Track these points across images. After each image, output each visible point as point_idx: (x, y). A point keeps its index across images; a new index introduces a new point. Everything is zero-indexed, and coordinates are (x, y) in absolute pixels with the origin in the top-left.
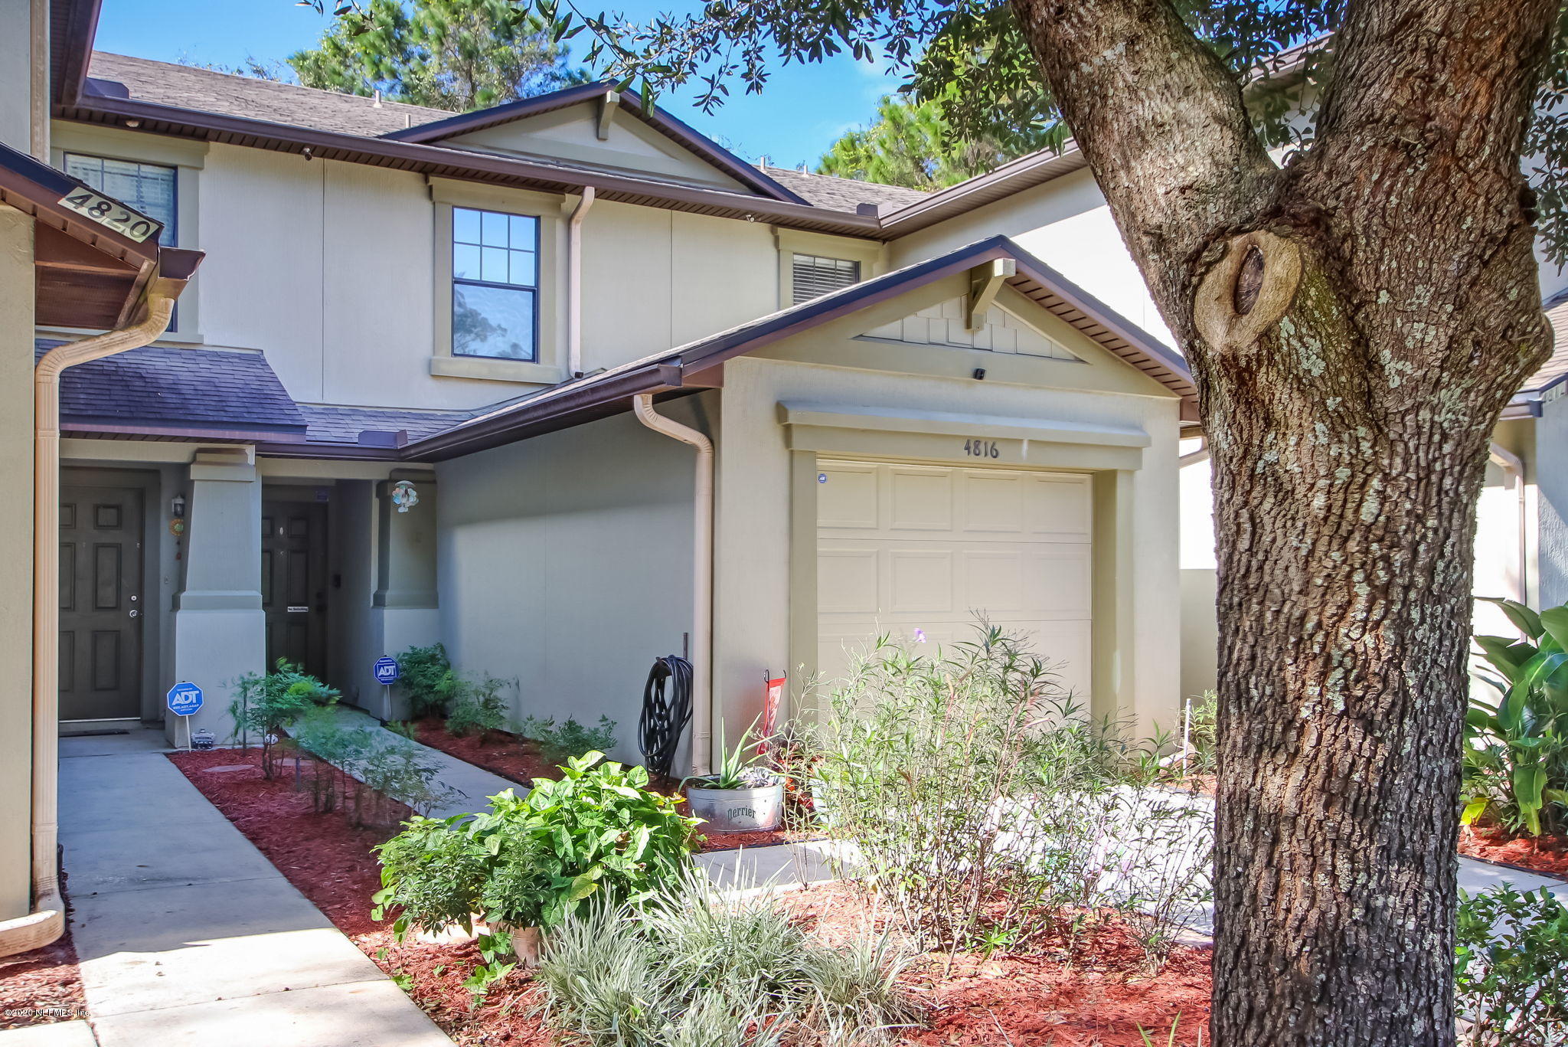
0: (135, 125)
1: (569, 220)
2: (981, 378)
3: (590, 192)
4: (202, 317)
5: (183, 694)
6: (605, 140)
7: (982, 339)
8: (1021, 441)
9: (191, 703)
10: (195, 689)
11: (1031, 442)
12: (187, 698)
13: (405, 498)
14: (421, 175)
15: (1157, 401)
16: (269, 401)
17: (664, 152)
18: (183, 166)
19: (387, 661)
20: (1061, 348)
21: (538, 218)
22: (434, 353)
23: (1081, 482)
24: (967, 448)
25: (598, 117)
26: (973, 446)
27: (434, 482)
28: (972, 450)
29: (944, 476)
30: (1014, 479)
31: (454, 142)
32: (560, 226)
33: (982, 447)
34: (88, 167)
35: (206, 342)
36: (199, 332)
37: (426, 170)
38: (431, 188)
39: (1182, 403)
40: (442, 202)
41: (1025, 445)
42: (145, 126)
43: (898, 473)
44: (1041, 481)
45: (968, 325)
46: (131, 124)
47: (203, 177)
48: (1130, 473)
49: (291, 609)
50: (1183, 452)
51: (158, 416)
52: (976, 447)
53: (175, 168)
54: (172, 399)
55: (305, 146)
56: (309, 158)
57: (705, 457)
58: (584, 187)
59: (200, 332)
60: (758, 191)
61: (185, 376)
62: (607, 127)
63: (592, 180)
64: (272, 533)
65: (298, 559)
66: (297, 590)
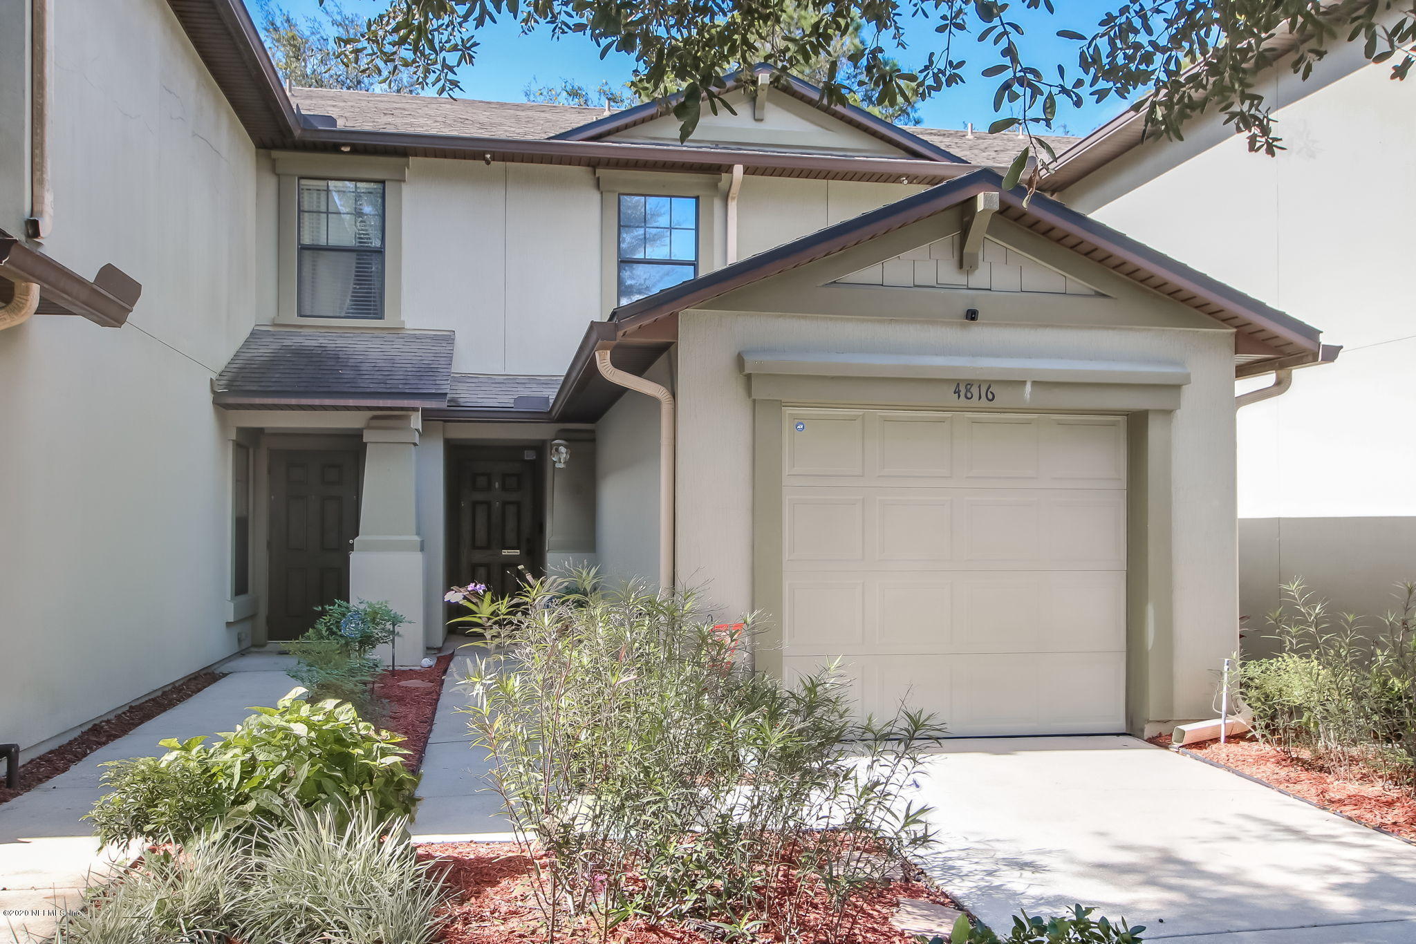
0: (347, 149)
1: (726, 199)
2: (973, 319)
3: (738, 170)
4: (404, 306)
6: (762, 120)
7: (980, 278)
8: (1024, 383)
11: (1035, 383)
13: (560, 457)
14: (589, 169)
15: (1205, 333)
16: (431, 374)
17: (822, 127)
18: (389, 180)
20: (1076, 284)
21: (697, 198)
23: (1113, 424)
24: (957, 392)
25: (753, 99)
26: (964, 388)
27: (595, 440)
28: (962, 394)
29: (942, 421)
30: (1029, 423)
31: (620, 136)
32: (717, 204)
33: (975, 390)
34: (311, 187)
35: (407, 326)
37: (594, 164)
38: (598, 178)
39: (1237, 335)
40: (609, 191)
41: (1028, 387)
42: (358, 150)
43: (886, 420)
44: (1060, 423)
45: (961, 266)
46: (343, 149)
47: (406, 189)
48: (1168, 413)
49: (505, 552)
50: (1238, 393)
51: (326, 389)
52: (968, 390)
53: (383, 182)
54: (348, 373)
55: (485, 153)
56: (488, 163)
57: (666, 408)
58: (733, 165)
59: (402, 319)
60: (917, 155)
61: (374, 355)
62: (763, 108)
63: (740, 158)
64: (489, 487)
65: (511, 510)
66: (511, 536)
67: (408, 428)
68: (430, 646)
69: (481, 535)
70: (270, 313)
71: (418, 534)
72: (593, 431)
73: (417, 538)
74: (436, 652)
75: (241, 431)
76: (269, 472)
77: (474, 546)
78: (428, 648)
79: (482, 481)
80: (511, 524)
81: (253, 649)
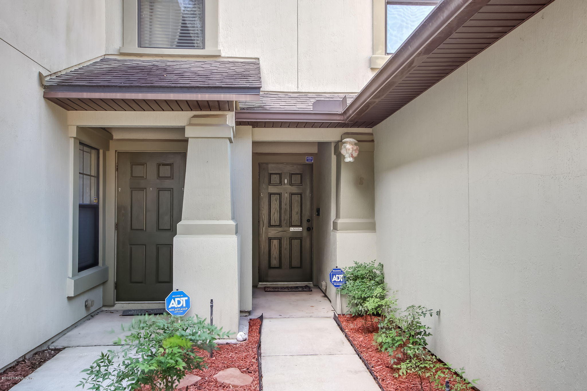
4: (221, 39)
5: (176, 299)
9: (182, 307)
10: (185, 296)
12: (179, 302)
16: (244, 77)
19: (337, 271)
22: (373, 53)
27: (373, 141)
35: (223, 54)
36: (219, 49)
49: (292, 229)
54: (172, 77)
64: (281, 183)
65: (296, 198)
66: (296, 218)
67: (224, 125)
68: (242, 310)
69: (275, 217)
70: (116, 45)
71: (233, 218)
72: (372, 134)
73: (232, 223)
74: (247, 314)
75: (81, 129)
76: (117, 169)
77: (270, 226)
78: (241, 312)
79: (275, 179)
80: (296, 209)
81: (104, 309)
